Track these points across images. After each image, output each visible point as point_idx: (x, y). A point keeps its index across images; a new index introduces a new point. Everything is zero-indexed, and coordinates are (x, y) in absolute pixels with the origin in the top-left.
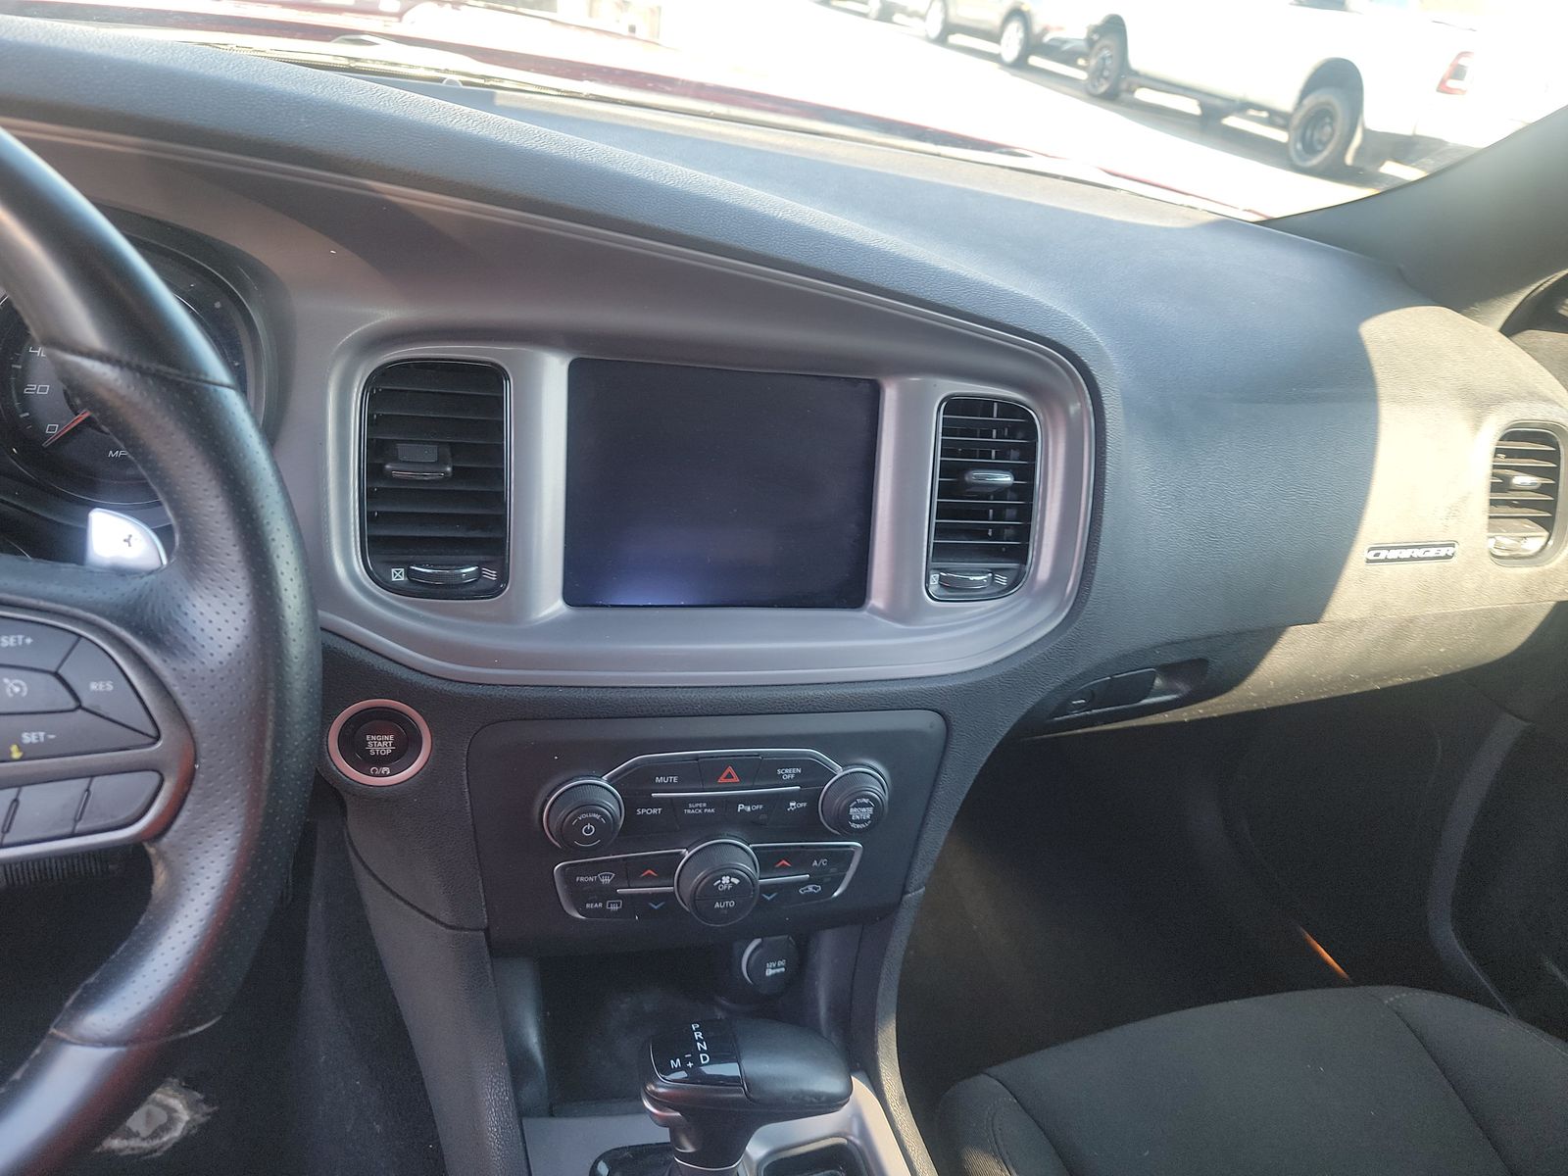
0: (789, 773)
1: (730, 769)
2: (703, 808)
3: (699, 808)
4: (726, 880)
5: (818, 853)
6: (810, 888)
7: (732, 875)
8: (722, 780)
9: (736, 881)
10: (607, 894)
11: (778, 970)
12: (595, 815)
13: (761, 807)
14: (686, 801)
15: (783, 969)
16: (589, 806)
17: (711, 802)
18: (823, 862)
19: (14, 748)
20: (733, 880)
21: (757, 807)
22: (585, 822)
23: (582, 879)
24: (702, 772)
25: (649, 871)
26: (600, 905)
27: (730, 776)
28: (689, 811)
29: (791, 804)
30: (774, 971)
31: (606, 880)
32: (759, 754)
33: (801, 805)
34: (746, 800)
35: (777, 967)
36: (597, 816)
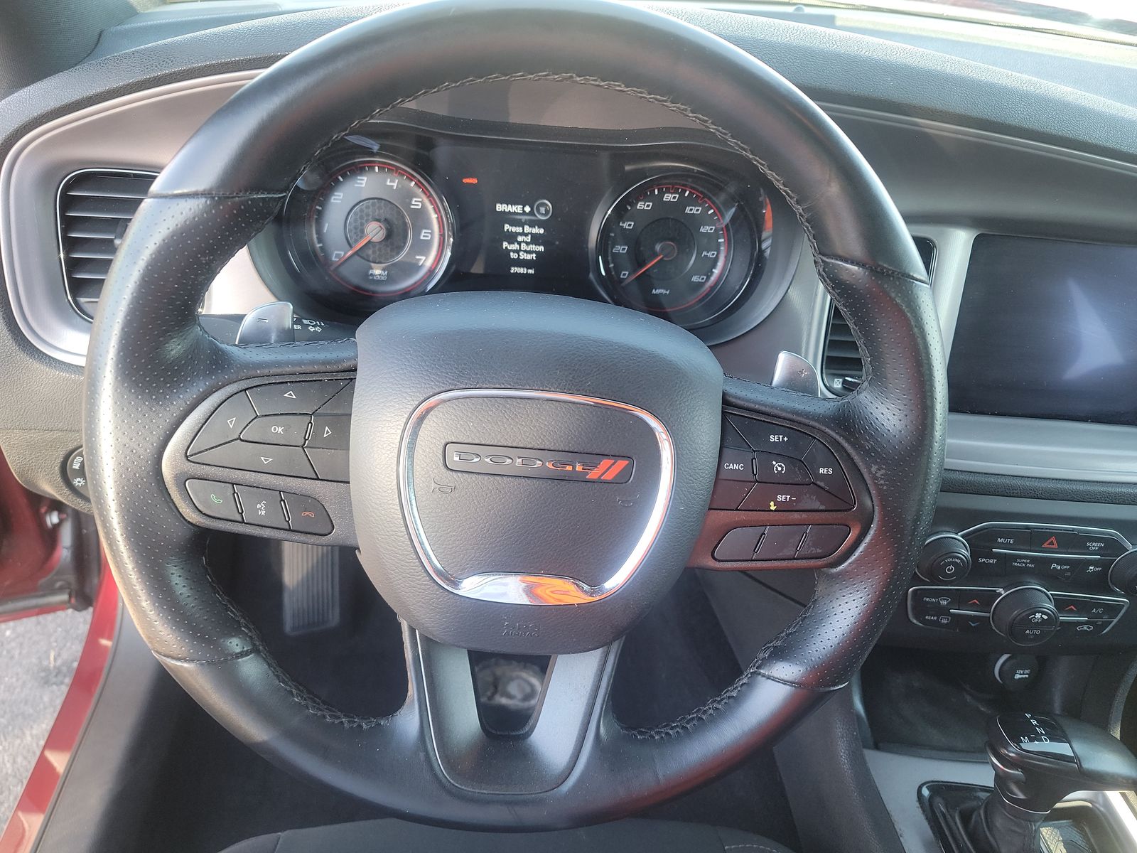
0: (1095, 546)
1: (1053, 539)
2: (1026, 563)
3: (1024, 562)
4: (1038, 615)
5: (1097, 605)
6: (1085, 627)
7: (1043, 613)
8: (1045, 545)
9: (1045, 617)
10: (944, 611)
11: (1024, 676)
12: (957, 560)
13: (1068, 567)
14: (1015, 557)
15: (1027, 676)
16: (951, 554)
17: (1033, 560)
18: (1100, 610)
19: (772, 503)
20: (1043, 616)
21: (1065, 567)
22: (949, 564)
23: (928, 599)
24: (1033, 539)
25: (975, 601)
26: (935, 618)
27: (1052, 543)
28: (1016, 564)
29: (1090, 568)
30: (1021, 676)
31: (944, 603)
32: (1073, 530)
33: (1097, 569)
34: (1059, 561)
35: (1024, 674)
36: (958, 561)
